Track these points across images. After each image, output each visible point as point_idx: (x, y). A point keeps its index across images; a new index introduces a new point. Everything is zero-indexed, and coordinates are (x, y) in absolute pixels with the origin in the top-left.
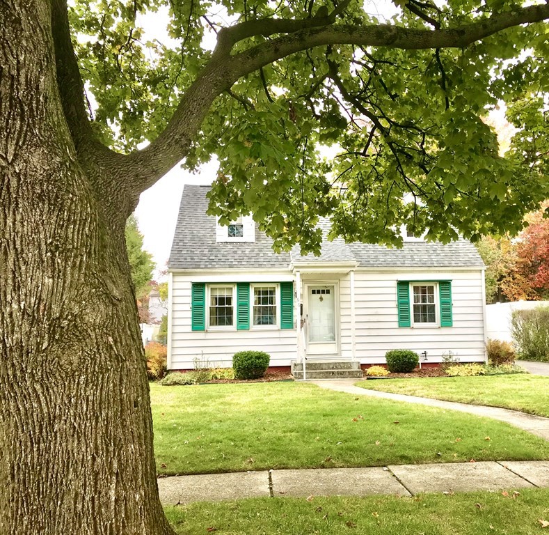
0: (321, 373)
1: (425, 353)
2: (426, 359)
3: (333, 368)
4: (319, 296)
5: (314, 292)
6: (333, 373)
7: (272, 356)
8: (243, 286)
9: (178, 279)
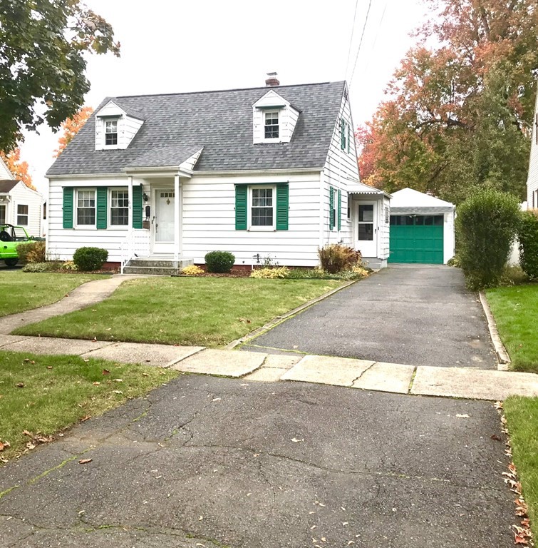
0: (140, 269)
1: (258, 255)
2: (258, 262)
3: (156, 266)
4: (166, 199)
5: (162, 196)
6: (150, 269)
7: (110, 253)
8: (102, 190)
9: (54, 183)
